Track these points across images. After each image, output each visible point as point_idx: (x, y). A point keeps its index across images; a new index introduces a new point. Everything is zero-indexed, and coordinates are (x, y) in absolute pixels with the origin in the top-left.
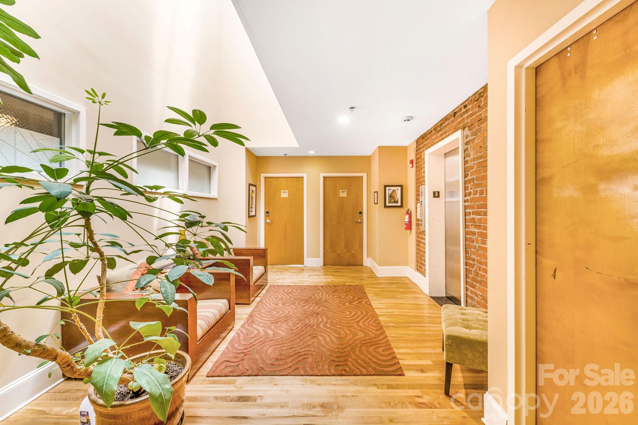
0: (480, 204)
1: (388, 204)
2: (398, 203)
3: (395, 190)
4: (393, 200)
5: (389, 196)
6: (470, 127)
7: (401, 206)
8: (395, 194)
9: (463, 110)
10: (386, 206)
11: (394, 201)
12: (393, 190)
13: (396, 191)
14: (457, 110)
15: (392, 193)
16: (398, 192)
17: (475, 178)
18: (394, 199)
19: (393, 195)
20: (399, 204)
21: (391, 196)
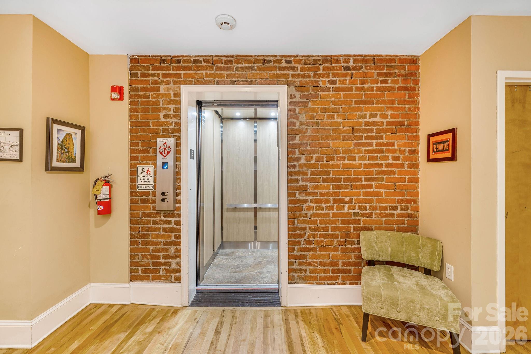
0: (317, 171)
1: (55, 164)
2: (75, 162)
3: (71, 135)
4: (66, 155)
5: (58, 144)
6: (300, 88)
7: (82, 169)
8: (71, 143)
9: (284, 64)
10: (49, 168)
11: (69, 158)
12: (68, 134)
13: (73, 135)
14: (272, 59)
15: (65, 139)
16: (76, 138)
17: (309, 144)
18: (68, 152)
19: (68, 145)
20: (77, 164)
21: (62, 146)
